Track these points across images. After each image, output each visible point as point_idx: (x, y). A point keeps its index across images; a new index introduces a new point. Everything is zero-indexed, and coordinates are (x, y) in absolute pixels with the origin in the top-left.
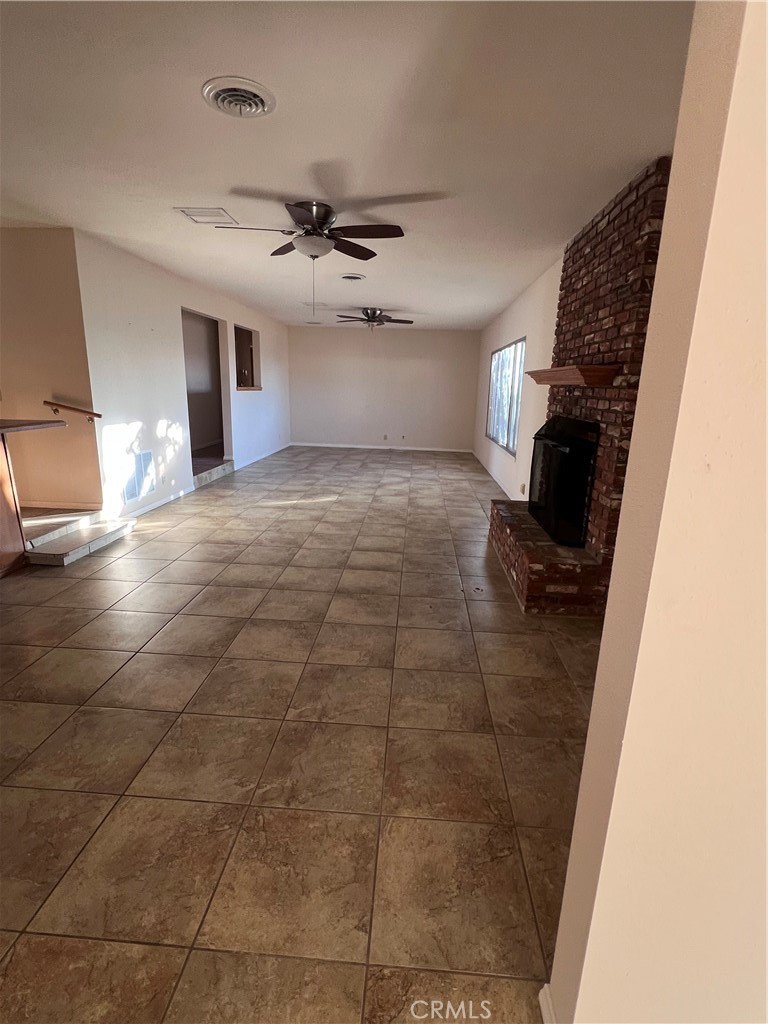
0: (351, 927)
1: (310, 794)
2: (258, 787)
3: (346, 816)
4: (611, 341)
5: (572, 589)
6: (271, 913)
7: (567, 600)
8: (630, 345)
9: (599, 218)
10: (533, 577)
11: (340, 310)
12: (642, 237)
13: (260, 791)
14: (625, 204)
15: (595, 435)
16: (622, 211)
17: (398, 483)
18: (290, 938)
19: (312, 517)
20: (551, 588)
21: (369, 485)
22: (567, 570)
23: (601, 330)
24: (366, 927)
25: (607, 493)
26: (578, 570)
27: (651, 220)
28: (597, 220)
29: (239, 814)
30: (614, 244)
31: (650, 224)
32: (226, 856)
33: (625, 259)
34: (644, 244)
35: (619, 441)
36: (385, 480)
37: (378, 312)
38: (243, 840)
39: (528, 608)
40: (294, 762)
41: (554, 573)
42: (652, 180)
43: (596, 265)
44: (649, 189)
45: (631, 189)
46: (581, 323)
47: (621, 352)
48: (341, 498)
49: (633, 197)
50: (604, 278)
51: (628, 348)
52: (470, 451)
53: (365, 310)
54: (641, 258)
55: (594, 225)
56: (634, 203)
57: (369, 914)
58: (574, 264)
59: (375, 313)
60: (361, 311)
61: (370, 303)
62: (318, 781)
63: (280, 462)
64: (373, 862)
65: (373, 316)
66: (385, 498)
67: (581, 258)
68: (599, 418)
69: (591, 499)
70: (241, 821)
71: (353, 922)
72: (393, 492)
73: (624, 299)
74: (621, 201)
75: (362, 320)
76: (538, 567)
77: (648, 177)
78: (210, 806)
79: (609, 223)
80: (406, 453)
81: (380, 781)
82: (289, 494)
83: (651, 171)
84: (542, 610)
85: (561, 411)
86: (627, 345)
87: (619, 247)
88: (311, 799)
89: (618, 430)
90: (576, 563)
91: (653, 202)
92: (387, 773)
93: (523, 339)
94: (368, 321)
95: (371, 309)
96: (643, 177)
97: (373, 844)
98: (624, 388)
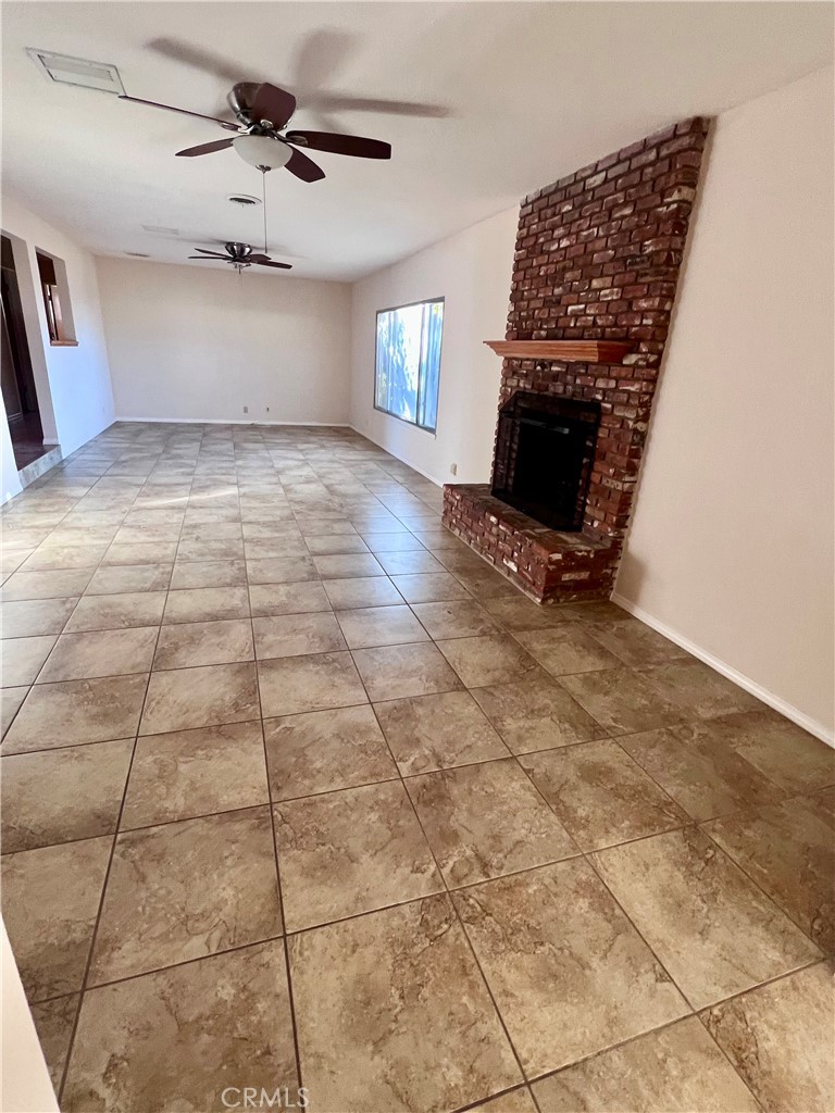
0: (653, 981)
1: (501, 855)
2: (440, 867)
3: (553, 867)
4: (616, 315)
5: (584, 575)
6: (571, 1003)
7: (578, 586)
8: (650, 322)
9: (589, 172)
10: (551, 567)
11: (198, 242)
12: (668, 205)
13: (446, 871)
14: (635, 163)
15: (593, 415)
16: (630, 171)
17: (298, 467)
18: (612, 1022)
19: (227, 517)
20: (566, 577)
21: (265, 471)
22: (583, 556)
23: (598, 300)
24: (664, 976)
25: (618, 476)
26: (592, 556)
27: (682, 187)
28: (584, 174)
29: (444, 905)
30: (616, 206)
31: (680, 191)
32: (473, 961)
33: (638, 226)
34: (672, 213)
35: (635, 423)
36: (279, 464)
37: (248, 250)
38: (475, 935)
39: (544, 600)
40: (453, 823)
41: (571, 561)
42: (686, 141)
43: (585, 227)
44: (679, 152)
45: (645, 146)
46: (558, 291)
47: (634, 329)
48: (243, 490)
49: (652, 155)
50: (600, 244)
51: (646, 326)
52: (347, 425)
53: (229, 245)
54: (667, 228)
55: (578, 179)
56: (652, 164)
57: (656, 961)
58: (540, 220)
59: (243, 250)
60: (223, 246)
61: (236, 238)
62: (496, 838)
63: (123, 445)
64: (616, 906)
65: (238, 254)
66: (298, 487)
67: (554, 215)
68: (599, 397)
69: (588, 482)
70: (454, 913)
71: (650, 977)
72: (301, 480)
73: (637, 271)
74: (629, 159)
75: (226, 258)
76: (558, 556)
77: (675, 135)
78: (405, 909)
79: (606, 181)
80: (275, 429)
81: (553, 817)
82: (170, 488)
83: (682, 131)
84: (557, 600)
85: (528, 386)
86: (645, 322)
87: (627, 211)
88: (506, 863)
89: (635, 411)
90: (589, 549)
91: (685, 166)
92: (554, 807)
93: (442, 299)
94: (234, 260)
95: (238, 244)
96: (670, 135)
97: (602, 888)
98: (641, 367)
